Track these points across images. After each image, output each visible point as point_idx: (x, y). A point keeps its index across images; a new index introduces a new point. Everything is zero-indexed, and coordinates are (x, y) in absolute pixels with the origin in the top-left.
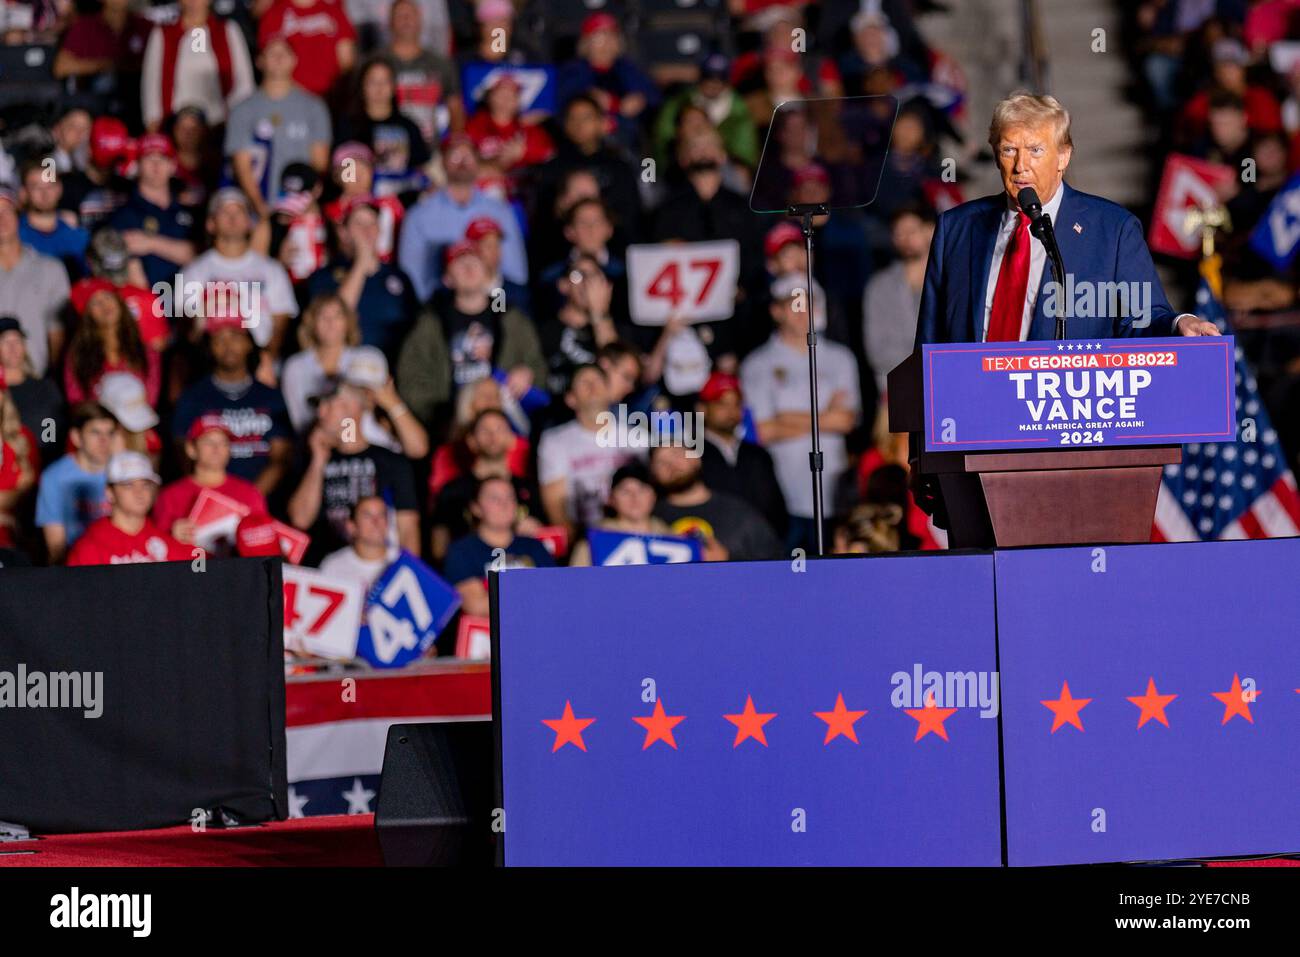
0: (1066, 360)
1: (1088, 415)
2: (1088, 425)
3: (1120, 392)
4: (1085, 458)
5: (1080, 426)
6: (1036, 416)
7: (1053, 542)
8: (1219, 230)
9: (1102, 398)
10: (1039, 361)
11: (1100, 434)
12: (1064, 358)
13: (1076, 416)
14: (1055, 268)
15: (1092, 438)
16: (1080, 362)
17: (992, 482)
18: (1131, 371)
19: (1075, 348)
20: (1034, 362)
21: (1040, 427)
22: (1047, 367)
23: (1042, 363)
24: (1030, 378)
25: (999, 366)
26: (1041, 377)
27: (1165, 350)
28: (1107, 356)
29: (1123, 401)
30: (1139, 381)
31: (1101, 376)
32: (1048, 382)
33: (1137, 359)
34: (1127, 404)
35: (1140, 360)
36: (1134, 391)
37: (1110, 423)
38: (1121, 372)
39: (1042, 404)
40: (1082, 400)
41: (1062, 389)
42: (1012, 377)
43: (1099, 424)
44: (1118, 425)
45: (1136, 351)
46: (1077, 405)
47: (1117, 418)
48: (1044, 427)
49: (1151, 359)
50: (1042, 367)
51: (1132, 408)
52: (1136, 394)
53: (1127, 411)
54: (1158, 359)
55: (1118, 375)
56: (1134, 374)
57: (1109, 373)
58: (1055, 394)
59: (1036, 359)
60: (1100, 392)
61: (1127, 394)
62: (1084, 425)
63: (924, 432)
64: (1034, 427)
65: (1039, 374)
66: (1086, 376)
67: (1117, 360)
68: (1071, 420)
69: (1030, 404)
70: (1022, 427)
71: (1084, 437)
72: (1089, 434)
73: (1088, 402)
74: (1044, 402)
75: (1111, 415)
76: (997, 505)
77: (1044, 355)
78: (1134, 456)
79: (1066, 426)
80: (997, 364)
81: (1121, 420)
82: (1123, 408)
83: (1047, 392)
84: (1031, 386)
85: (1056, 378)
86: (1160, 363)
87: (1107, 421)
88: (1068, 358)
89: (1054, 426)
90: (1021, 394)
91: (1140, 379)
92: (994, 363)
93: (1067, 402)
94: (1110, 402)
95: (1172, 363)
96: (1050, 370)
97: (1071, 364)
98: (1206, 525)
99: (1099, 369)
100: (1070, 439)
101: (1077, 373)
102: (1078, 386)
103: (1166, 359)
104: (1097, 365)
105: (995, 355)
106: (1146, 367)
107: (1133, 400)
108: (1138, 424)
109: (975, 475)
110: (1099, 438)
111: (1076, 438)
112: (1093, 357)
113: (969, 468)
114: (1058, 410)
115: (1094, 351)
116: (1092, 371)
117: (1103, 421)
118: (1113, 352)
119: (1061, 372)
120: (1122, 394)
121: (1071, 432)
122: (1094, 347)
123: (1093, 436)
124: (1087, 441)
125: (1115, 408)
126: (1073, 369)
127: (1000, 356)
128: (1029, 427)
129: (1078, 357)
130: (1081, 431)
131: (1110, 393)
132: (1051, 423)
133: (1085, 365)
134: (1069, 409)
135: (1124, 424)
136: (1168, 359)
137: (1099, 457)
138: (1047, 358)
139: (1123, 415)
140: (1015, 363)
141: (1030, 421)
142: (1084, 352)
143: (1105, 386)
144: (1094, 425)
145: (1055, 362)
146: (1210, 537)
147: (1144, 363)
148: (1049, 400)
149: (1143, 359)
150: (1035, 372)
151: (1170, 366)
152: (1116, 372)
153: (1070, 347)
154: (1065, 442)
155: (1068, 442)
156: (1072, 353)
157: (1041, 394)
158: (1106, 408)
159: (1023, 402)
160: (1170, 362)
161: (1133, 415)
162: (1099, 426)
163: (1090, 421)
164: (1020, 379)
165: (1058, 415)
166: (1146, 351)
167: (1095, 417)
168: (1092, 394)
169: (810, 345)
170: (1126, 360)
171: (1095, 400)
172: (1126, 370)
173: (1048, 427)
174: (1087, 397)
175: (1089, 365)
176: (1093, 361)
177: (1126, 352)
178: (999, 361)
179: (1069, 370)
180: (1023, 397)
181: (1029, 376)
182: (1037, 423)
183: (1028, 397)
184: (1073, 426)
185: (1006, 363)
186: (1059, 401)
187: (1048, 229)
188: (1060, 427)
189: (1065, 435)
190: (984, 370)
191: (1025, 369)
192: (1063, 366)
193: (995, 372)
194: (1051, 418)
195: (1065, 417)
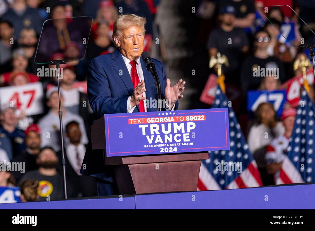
0: (162, 119)
1: (171, 141)
2: (171, 145)
3: (183, 131)
4: (170, 158)
5: (168, 145)
6: (150, 141)
7: (158, 192)
8: (223, 66)
9: (176, 134)
10: (151, 120)
11: (176, 148)
12: (161, 118)
13: (166, 141)
15: (173, 150)
16: (167, 120)
17: (133, 168)
19: (165, 114)
20: (149, 120)
21: (152, 146)
22: (154, 122)
23: (152, 120)
25: (135, 122)
26: (152, 126)
27: (201, 114)
28: (178, 117)
29: (184, 135)
30: (190, 127)
31: (175, 125)
32: (155, 128)
33: (190, 118)
34: (186, 136)
35: (191, 118)
36: (189, 131)
37: (180, 144)
38: (183, 123)
39: (152, 137)
40: (168, 135)
41: (160, 131)
42: (140, 126)
43: (175, 144)
44: (183, 144)
45: (189, 115)
46: (166, 137)
47: (182, 142)
48: (153, 146)
49: (195, 118)
50: (152, 122)
51: (188, 137)
52: (190, 132)
53: (186, 139)
54: (198, 118)
55: (182, 125)
56: (189, 124)
57: (179, 124)
58: (157, 133)
59: (150, 119)
60: (175, 132)
61: (186, 132)
62: (169, 145)
63: (106, 149)
64: (149, 146)
66: (169, 125)
67: (182, 119)
68: (164, 143)
69: (148, 137)
70: (145, 146)
71: (169, 150)
72: (171, 148)
73: (171, 135)
74: (154, 136)
75: (180, 140)
76: (135, 177)
77: (153, 117)
78: (190, 156)
79: (162, 145)
80: (134, 121)
81: (184, 143)
82: (185, 138)
83: (154, 132)
84: (148, 130)
85: (158, 127)
86: (199, 119)
87: (178, 143)
88: (162, 118)
89: (157, 145)
90: (144, 133)
91: (191, 126)
92: (133, 121)
93: (162, 136)
94: (180, 135)
95: (204, 119)
96: (155, 123)
97: (163, 121)
98: (222, 182)
99: (175, 122)
100: (164, 150)
101: (166, 124)
102: (166, 129)
103: (201, 118)
104: (174, 121)
105: (132, 118)
106: (193, 121)
107: (188, 134)
108: (191, 144)
109: (126, 166)
110: (175, 150)
111: (166, 150)
112: (172, 118)
113: (124, 163)
114: (159, 139)
115: (172, 115)
116: (172, 123)
117: (177, 143)
118: (180, 115)
119: (160, 124)
120: (184, 132)
121: (164, 147)
123: (173, 149)
124: (171, 151)
125: (182, 138)
126: (164, 123)
127: (135, 118)
128: (147, 146)
129: (167, 118)
130: (168, 147)
131: (179, 132)
132: (156, 144)
133: (169, 121)
134: (163, 139)
135: (185, 144)
136: (202, 118)
137: (176, 157)
138: (154, 119)
139: (185, 140)
140: (141, 121)
141: (148, 144)
142: (169, 116)
143: (177, 129)
144: (173, 145)
145: (157, 120)
146: (224, 187)
147: (192, 120)
148: (155, 135)
149: (192, 118)
150: (149, 124)
151: (202, 121)
152: (181, 123)
153: (163, 114)
154: (162, 151)
155: (163, 152)
156: (164, 116)
157: (152, 133)
158: (178, 138)
159: (145, 136)
160: (203, 119)
161: (189, 140)
163: (172, 143)
164: (144, 127)
165: (159, 141)
166: (193, 115)
167: (174, 142)
168: (172, 133)
169: (59, 116)
170: (185, 118)
171: (173, 135)
172: (186, 123)
173: (155, 146)
174: (170, 133)
175: (171, 121)
176: (172, 119)
177: (185, 115)
178: (135, 120)
179: (163, 123)
180: (145, 134)
181: (147, 126)
182: (151, 144)
183: (147, 134)
184: (165, 145)
185: (137, 121)
186: (159, 135)
187: (154, 68)
188: (160, 146)
189: (162, 149)
190: (129, 124)
191: (145, 123)
192: (160, 122)
193: (133, 125)
194: (156, 142)
195: (162, 142)
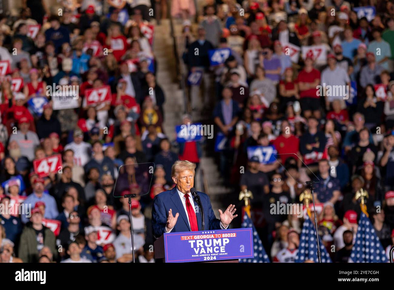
1: (211, 252)
2: (212, 255)
3: (220, 245)
5: (209, 255)
6: (197, 252)
8: (249, 198)
9: (215, 247)
11: (215, 257)
12: (204, 236)
13: (208, 252)
14: (201, 210)
16: (209, 237)
18: (223, 239)
19: (207, 233)
22: (199, 238)
23: (198, 237)
24: (195, 242)
26: (198, 241)
27: (233, 233)
28: (216, 235)
29: (221, 247)
31: (215, 240)
32: (200, 243)
35: (226, 235)
36: (224, 245)
37: (218, 254)
38: (220, 239)
39: (198, 249)
40: (210, 248)
41: (204, 244)
42: (190, 242)
44: (220, 254)
45: (225, 233)
46: (208, 249)
47: (220, 252)
48: (199, 255)
49: (229, 235)
50: (198, 238)
51: (224, 249)
52: (225, 245)
54: (231, 235)
55: (220, 240)
56: (224, 240)
57: (217, 239)
58: (202, 246)
59: (196, 236)
60: (215, 245)
61: (222, 245)
62: (210, 255)
63: (165, 258)
64: (196, 256)
65: (197, 241)
66: (210, 241)
67: (219, 236)
68: (207, 253)
69: (195, 249)
70: (193, 256)
71: (210, 258)
72: (212, 257)
73: (211, 248)
75: (218, 251)
79: (205, 255)
80: (185, 238)
81: (221, 253)
82: (221, 249)
83: (199, 245)
84: (195, 244)
85: (202, 242)
86: (232, 236)
87: (217, 253)
88: (205, 236)
89: (202, 255)
90: (192, 246)
91: (226, 241)
92: (184, 238)
93: (205, 248)
94: (218, 248)
95: (235, 236)
96: (200, 239)
99: (214, 239)
100: (207, 259)
101: (208, 240)
102: (208, 243)
103: (233, 235)
105: (184, 235)
106: (228, 238)
107: (224, 247)
108: (226, 254)
110: (215, 258)
112: (212, 235)
116: (212, 239)
117: (216, 253)
118: (218, 233)
119: (203, 240)
121: (207, 257)
122: (212, 232)
123: (213, 257)
124: (212, 259)
125: (219, 249)
127: (186, 236)
128: (195, 256)
129: (208, 235)
130: (210, 256)
131: (217, 245)
132: (201, 254)
133: (210, 238)
134: (206, 250)
135: (222, 254)
136: (234, 235)
138: (199, 236)
139: (221, 251)
140: (190, 238)
141: (195, 254)
142: (210, 234)
143: (216, 243)
144: (213, 255)
145: (202, 237)
148: (200, 248)
150: (196, 240)
152: (219, 239)
155: (206, 260)
156: (206, 234)
157: (198, 246)
158: (217, 250)
160: (234, 236)
161: (224, 251)
162: (215, 255)
164: (192, 242)
165: (203, 252)
166: (227, 233)
167: (214, 252)
168: (212, 246)
169: (131, 234)
170: (222, 236)
172: (222, 239)
173: (200, 255)
174: (211, 246)
175: (211, 238)
176: (213, 236)
177: (222, 233)
179: (206, 239)
180: (193, 247)
181: (194, 241)
182: (197, 254)
183: (194, 247)
184: (207, 255)
185: (188, 238)
186: (203, 248)
187: (199, 199)
188: (204, 255)
189: (205, 257)
190: (181, 240)
191: (193, 239)
192: (204, 238)
193: (184, 240)
194: (201, 253)
195: (205, 253)
